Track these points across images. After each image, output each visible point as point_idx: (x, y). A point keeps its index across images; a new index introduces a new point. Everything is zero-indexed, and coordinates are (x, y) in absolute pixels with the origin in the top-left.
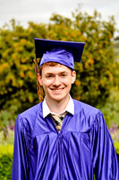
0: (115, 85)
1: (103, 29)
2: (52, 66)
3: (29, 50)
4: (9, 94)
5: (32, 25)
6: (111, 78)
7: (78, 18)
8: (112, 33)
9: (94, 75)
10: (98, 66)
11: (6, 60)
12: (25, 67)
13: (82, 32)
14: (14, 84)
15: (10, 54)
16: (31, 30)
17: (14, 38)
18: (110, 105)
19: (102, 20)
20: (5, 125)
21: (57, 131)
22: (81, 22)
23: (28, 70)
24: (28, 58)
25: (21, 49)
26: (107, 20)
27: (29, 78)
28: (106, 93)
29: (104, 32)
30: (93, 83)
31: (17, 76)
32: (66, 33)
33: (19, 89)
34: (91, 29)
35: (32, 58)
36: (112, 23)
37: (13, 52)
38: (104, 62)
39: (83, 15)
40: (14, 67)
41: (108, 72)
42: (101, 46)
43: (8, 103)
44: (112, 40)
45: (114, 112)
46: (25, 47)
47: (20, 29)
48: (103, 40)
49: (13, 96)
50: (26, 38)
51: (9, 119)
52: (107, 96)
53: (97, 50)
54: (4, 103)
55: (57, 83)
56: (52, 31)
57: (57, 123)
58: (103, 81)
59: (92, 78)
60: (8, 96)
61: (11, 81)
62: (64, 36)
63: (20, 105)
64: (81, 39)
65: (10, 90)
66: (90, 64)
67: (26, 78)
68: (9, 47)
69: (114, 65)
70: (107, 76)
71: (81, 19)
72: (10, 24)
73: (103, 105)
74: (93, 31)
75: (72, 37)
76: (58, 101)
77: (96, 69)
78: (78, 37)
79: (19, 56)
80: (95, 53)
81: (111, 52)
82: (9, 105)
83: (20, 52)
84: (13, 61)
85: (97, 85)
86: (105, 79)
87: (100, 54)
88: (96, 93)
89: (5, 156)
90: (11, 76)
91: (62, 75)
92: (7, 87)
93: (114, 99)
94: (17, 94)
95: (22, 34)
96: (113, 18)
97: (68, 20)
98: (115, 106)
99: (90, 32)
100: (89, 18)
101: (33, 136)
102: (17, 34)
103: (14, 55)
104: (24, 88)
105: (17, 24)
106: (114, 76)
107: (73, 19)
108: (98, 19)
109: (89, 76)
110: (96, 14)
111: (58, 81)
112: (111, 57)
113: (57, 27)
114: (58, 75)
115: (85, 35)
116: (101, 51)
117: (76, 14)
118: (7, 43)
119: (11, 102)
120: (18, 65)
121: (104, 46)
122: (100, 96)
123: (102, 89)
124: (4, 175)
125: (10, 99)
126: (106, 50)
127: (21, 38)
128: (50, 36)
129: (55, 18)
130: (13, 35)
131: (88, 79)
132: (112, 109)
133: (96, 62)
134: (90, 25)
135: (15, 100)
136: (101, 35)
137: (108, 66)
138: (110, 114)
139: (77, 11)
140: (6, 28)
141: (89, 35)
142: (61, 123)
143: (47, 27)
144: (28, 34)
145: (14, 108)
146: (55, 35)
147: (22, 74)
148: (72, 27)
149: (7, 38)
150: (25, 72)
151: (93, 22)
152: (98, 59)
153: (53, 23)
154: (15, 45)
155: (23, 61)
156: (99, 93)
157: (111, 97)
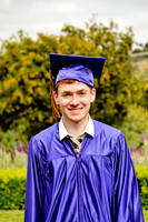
0: (133, 102)
1: (120, 41)
2: (70, 83)
3: (39, 64)
4: (17, 112)
5: (41, 36)
6: (129, 95)
7: (93, 29)
8: (130, 45)
9: (110, 92)
10: (114, 81)
11: (13, 76)
12: (34, 83)
13: (97, 45)
14: (22, 101)
15: (17, 68)
16: (41, 42)
17: (22, 51)
18: (127, 124)
19: (119, 32)
20: (12, 147)
21: (75, 154)
22: (95, 34)
23: (38, 86)
24: (37, 73)
25: (30, 62)
26: (125, 32)
27: (39, 95)
28: (124, 111)
29: (121, 45)
30: (109, 101)
31: (25, 92)
32: (80, 46)
33: (28, 107)
34: (107, 41)
35: (42, 73)
36: (130, 34)
37: (20, 67)
38: (121, 77)
39: (98, 26)
40: (22, 83)
41: (126, 88)
42: (117, 59)
43: (15, 122)
44: (130, 53)
45: (133, 132)
46: (34, 60)
47: (29, 42)
48: (120, 53)
49: (21, 114)
50: (35, 51)
51: (17, 140)
52: (125, 114)
53: (113, 64)
54: (11, 122)
55: (75, 103)
56: (63, 44)
57: (76, 146)
58: (120, 98)
59: (108, 95)
60: (15, 115)
61: (19, 98)
62: (77, 49)
63: (28, 124)
64: (96, 52)
65: (18, 108)
66: (105, 80)
67: (35, 95)
68: (17, 61)
69: (132, 81)
70: (125, 93)
71: (95, 30)
72: (17, 36)
73: (121, 125)
74: (109, 43)
75: (86, 50)
76: (76, 123)
77: (112, 85)
78: (92, 49)
79: (28, 70)
80: (111, 68)
81: (129, 66)
82: (17, 125)
83: (29, 67)
84: (21, 76)
85: (113, 102)
86: (123, 95)
87: (116, 69)
88: (112, 111)
89: (13, 180)
90: (18, 93)
91: (81, 93)
92: (14, 105)
93: (132, 117)
94: (25, 113)
95: (30, 47)
96: (130, 30)
97: (81, 31)
98: (133, 125)
99: (106, 45)
100: (105, 29)
101: (49, 160)
102: (26, 47)
103: (22, 70)
104: (32, 106)
105: (25, 36)
106: (133, 92)
107: (87, 31)
108: (114, 30)
109: (105, 92)
110: (112, 24)
111: (76, 100)
112: (129, 72)
113: (70, 39)
114: (76, 93)
115: (100, 48)
116: (118, 66)
117: (90, 25)
118: (14, 56)
119: (18, 121)
120: (26, 80)
121: (121, 59)
122: (116, 115)
123: (119, 107)
124: (11, 201)
125: (18, 118)
126: (124, 65)
127: (30, 51)
128: (61, 49)
129: (67, 29)
130: (21, 48)
131: (103, 96)
132: (130, 129)
133: (112, 77)
134: (105, 37)
135: (23, 119)
136: (117, 48)
137: (126, 82)
138: (128, 134)
139: (91, 21)
140: (13, 40)
141: (104, 48)
142: (80, 146)
143: (58, 39)
144: (37, 47)
145: (22, 127)
146: (67, 47)
147: (30, 90)
148: (86, 39)
149: (14, 51)
150: (34, 88)
151: (109, 34)
152: (115, 74)
153: (65, 34)
154: (23, 58)
155: (32, 76)
156: (116, 111)
157: (129, 116)
